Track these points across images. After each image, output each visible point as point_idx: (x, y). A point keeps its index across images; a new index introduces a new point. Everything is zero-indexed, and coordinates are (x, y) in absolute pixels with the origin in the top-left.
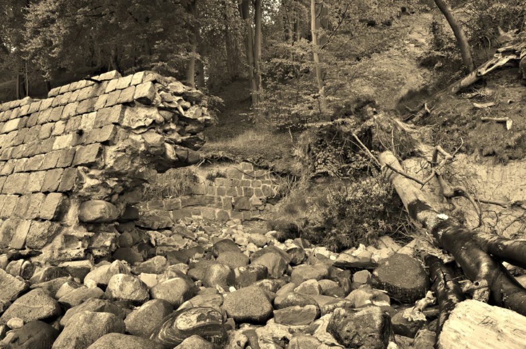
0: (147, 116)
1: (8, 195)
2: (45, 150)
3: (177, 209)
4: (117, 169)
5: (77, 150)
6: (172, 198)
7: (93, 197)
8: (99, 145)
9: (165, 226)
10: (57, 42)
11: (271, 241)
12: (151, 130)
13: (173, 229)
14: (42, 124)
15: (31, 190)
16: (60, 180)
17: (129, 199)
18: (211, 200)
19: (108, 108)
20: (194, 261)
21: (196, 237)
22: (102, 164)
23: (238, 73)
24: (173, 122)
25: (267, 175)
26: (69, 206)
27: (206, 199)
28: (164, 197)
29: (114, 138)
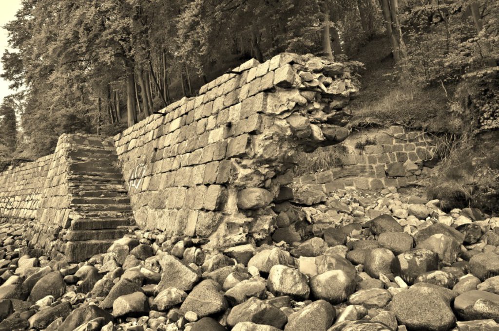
0: (289, 100)
1: (179, 188)
2: (202, 145)
3: (329, 182)
4: (266, 157)
5: (228, 142)
6: (323, 171)
7: (249, 185)
8: (247, 136)
9: (319, 201)
10: (203, 41)
11: (434, 212)
12: (295, 113)
13: (327, 203)
14: (198, 121)
15: (196, 183)
16: (217, 173)
17: (282, 180)
18: (363, 170)
19: (251, 98)
20: (352, 239)
21: (351, 210)
22: (253, 154)
23: (374, 31)
24: (316, 101)
25: (421, 137)
26: (227, 196)
27: (358, 169)
28: (315, 171)
29: (260, 126)
